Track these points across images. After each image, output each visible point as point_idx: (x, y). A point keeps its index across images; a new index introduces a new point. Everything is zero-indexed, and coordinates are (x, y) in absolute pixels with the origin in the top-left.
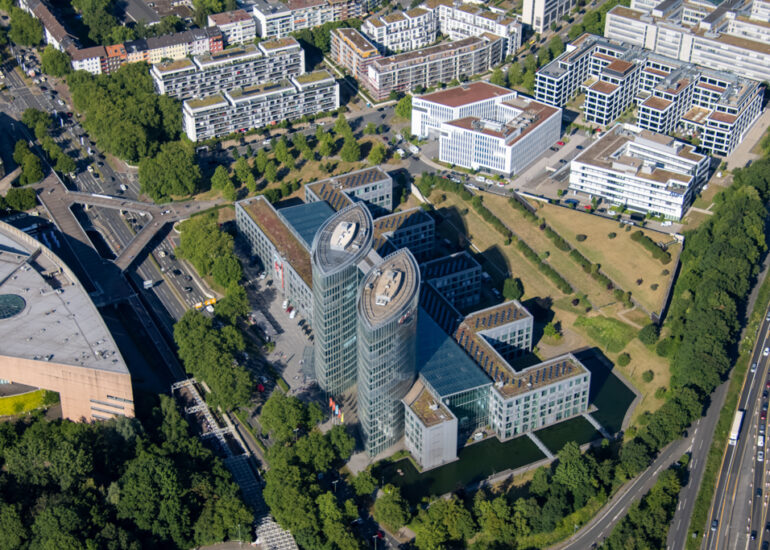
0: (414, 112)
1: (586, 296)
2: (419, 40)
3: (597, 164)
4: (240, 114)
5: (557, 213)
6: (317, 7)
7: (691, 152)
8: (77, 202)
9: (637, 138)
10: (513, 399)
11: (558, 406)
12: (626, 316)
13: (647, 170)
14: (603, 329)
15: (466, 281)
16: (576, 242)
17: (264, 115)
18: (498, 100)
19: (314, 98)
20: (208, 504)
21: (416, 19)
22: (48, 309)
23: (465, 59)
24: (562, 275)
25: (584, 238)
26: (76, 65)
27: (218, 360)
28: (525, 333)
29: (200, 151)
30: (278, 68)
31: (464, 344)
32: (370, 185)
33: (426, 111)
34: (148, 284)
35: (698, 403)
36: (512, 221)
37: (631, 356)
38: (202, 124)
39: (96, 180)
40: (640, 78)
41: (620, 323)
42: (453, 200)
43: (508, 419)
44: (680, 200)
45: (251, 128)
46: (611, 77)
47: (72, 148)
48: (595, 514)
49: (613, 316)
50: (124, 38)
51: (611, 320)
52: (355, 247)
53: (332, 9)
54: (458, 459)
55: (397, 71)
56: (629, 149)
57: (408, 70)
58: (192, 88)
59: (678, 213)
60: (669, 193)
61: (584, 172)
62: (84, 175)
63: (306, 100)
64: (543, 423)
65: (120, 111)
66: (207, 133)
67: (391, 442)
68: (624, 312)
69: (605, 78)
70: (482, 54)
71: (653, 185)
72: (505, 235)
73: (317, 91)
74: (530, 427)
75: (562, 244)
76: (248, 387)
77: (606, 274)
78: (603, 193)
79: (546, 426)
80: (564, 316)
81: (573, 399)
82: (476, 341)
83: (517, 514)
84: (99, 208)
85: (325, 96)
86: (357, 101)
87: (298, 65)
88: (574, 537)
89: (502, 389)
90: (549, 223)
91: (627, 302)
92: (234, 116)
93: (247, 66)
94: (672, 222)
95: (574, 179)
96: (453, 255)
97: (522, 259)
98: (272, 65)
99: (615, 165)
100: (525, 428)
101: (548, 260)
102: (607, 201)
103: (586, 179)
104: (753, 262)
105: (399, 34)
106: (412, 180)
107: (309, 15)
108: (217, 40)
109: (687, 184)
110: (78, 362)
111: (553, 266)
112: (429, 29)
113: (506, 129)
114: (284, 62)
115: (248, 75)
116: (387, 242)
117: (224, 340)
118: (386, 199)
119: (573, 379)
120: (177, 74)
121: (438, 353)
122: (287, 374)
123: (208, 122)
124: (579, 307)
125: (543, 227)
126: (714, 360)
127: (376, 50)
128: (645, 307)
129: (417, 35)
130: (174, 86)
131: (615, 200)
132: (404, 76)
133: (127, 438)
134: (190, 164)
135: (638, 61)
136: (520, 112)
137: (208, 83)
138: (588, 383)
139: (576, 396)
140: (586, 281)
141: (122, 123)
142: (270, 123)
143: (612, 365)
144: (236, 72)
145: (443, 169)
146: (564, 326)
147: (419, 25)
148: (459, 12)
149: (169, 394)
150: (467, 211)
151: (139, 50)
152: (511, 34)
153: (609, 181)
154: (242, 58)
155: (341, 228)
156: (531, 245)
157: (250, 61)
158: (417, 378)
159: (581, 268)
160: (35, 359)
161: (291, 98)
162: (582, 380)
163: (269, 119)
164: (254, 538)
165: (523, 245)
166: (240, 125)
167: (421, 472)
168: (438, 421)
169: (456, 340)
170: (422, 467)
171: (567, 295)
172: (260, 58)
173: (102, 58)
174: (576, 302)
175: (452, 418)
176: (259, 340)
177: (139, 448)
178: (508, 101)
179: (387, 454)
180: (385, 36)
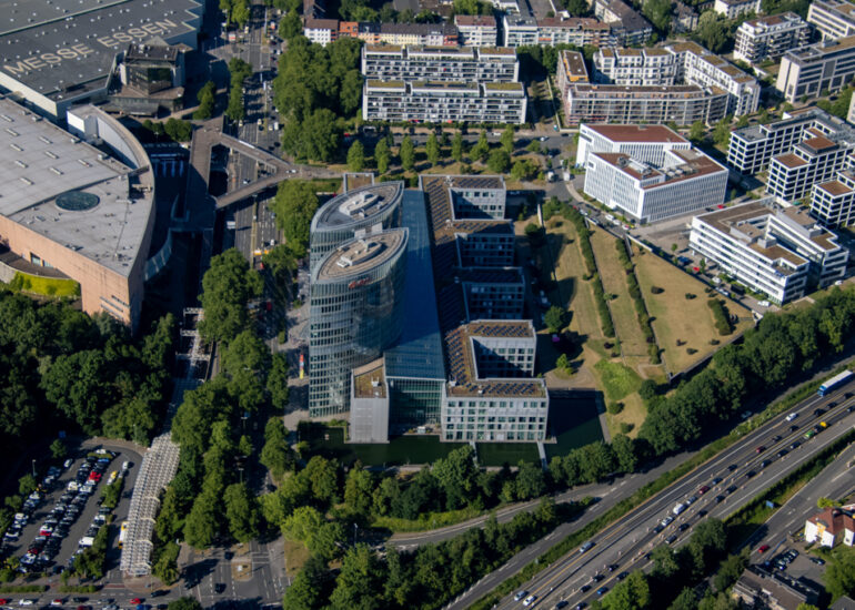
0: (581, 139)
1: (620, 342)
2: (651, 81)
3: (718, 227)
4: (415, 105)
5: (653, 263)
6: (567, 28)
7: (828, 240)
8: (223, 143)
9: (778, 212)
10: (456, 400)
11: (510, 424)
12: (645, 370)
13: (762, 244)
14: (616, 376)
15: (507, 295)
16: (649, 293)
17: (441, 112)
18: (667, 146)
19: (497, 107)
20: (124, 401)
21: (652, 58)
22: (109, 212)
23: (676, 105)
24: (614, 318)
25: (660, 291)
26: (307, 32)
27: (222, 294)
28: (526, 355)
29: (367, 130)
30: (488, 75)
31: (449, 342)
32: (482, 191)
33: (589, 140)
34: (231, 225)
35: (632, 455)
36: (605, 260)
37: (625, 408)
38: (374, 104)
39: (258, 131)
40: (843, 162)
41: (633, 374)
42: (568, 229)
43: (449, 419)
44: (783, 282)
45: (426, 120)
46: (803, 152)
47: (259, 102)
48: (465, 520)
49: (632, 366)
50: (364, 18)
51: (628, 369)
52: (362, 215)
53: (582, 34)
54: (388, 442)
55: (594, 100)
56: (770, 223)
57: (607, 102)
58: (395, 74)
59: (780, 296)
60: (774, 271)
61: (704, 232)
62: (251, 126)
63: (489, 107)
64: (492, 438)
65: (303, 74)
66: (380, 115)
67: (335, 409)
68: (645, 366)
69: (798, 153)
70: (697, 105)
71: (761, 260)
72: (589, 270)
73: (502, 100)
74: (475, 436)
75: (636, 292)
76: (235, 324)
77: (654, 328)
78: (717, 258)
79: (493, 441)
80: (590, 356)
81: (527, 423)
82: (464, 343)
83: (378, 490)
84: (242, 155)
85: (510, 107)
86: (548, 123)
87: (512, 76)
88: (429, 532)
89: (453, 388)
90: (637, 270)
91: (655, 358)
92: (409, 105)
93: (455, 65)
94: (771, 304)
95: (694, 237)
96: (507, 268)
97: (589, 295)
98: (482, 70)
99: (733, 231)
100: (469, 435)
101: (611, 303)
102: (720, 268)
103: (703, 238)
104: (804, 352)
105: (629, 70)
106: (542, 202)
107: (556, 35)
108: (452, 40)
109: (795, 267)
110: (97, 258)
111: (612, 309)
112: (667, 72)
113: (647, 173)
114: (495, 70)
115: (455, 74)
116: (454, 242)
117: (243, 281)
118: (497, 210)
119: (529, 400)
120: (382, 56)
121: (417, 341)
122: (293, 331)
123: (381, 104)
124: (610, 351)
125: (631, 272)
126: (673, 421)
127: (586, 76)
128: (667, 367)
129: (650, 75)
130: (376, 67)
131: (728, 268)
132: (600, 107)
133: (102, 333)
134: (329, 131)
135: (846, 143)
136: (683, 162)
137: (412, 73)
138: (546, 409)
139: (532, 419)
140: (633, 330)
141: (296, 85)
142: (446, 121)
143: (604, 410)
144: (442, 69)
145: (580, 199)
146: (585, 365)
147: (655, 65)
148: (702, 61)
149: (178, 315)
150: (572, 242)
151: (370, 32)
152: (743, 92)
153: (724, 247)
154: (453, 56)
155: (362, 196)
156: (605, 285)
157: (459, 60)
158: (381, 356)
159: (637, 317)
160: (68, 246)
161: (472, 101)
162: (539, 405)
163: (446, 117)
164: (150, 446)
165: (599, 284)
166: (415, 116)
167: (345, 442)
168: (372, 396)
169: (443, 336)
170: (348, 439)
171: (605, 338)
172: (470, 60)
173: (332, 31)
174: (609, 346)
175: (385, 397)
176: (292, 297)
177: (108, 343)
178: (680, 150)
179: (327, 419)
180: (612, 68)
